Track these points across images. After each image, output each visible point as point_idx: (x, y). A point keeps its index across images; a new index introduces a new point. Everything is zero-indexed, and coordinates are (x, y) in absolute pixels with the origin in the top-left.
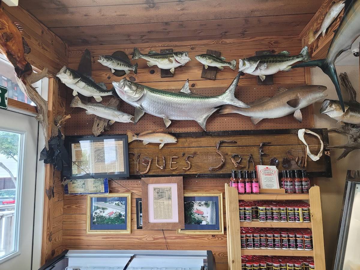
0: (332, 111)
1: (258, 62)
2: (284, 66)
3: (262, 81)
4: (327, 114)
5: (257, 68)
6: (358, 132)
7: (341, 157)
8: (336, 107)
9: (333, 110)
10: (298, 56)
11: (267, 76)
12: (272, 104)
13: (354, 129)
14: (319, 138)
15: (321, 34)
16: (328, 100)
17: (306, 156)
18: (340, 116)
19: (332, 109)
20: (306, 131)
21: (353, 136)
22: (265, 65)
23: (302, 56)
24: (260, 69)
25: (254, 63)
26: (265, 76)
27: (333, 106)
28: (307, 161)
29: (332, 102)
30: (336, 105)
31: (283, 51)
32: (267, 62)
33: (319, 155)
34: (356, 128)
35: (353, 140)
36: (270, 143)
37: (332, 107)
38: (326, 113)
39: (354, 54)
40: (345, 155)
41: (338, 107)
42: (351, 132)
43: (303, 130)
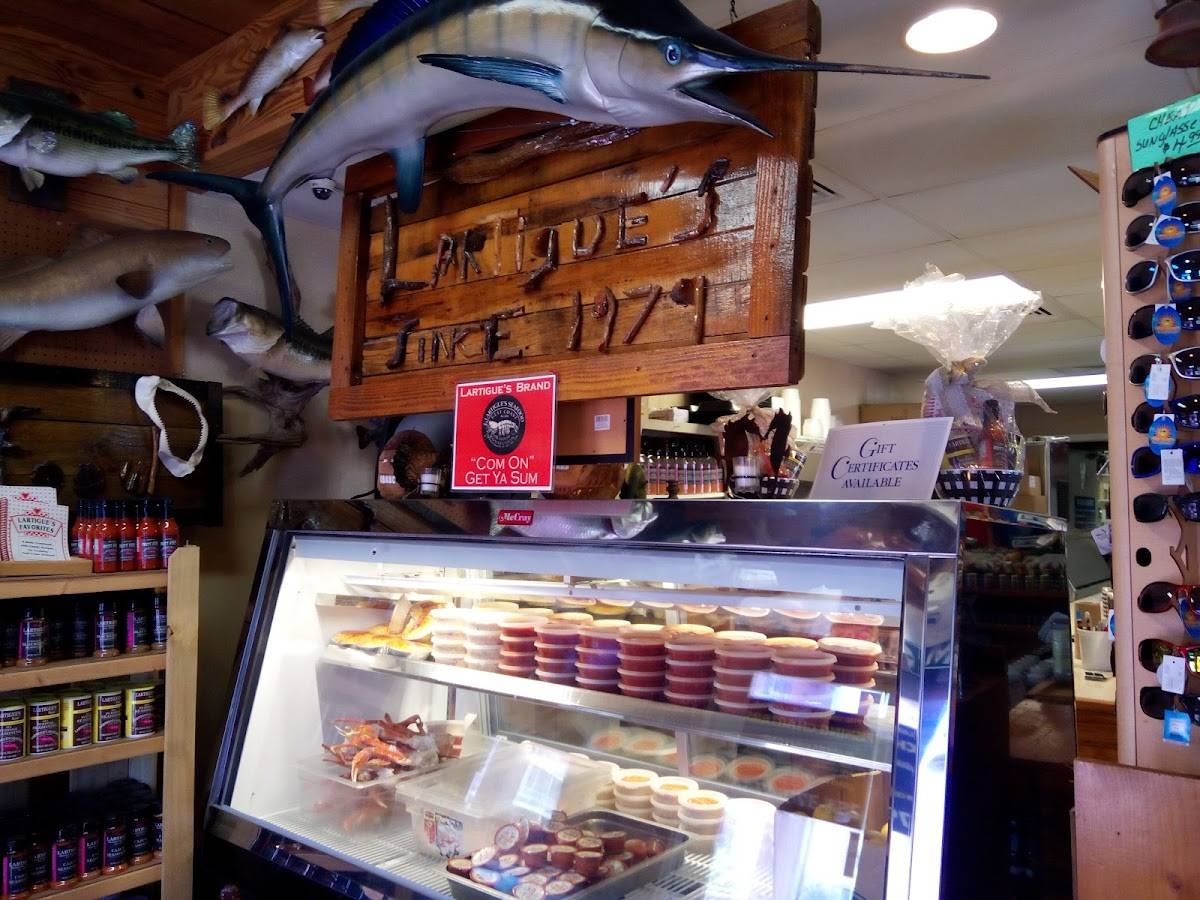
0: (240, 334)
1: (26, 120)
2: (114, 162)
3: (31, 189)
4: (226, 340)
5: (17, 139)
6: (298, 403)
7: (248, 470)
8: (253, 324)
9: (244, 334)
10: (161, 142)
11: (51, 179)
12: (61, 282)
13: (288, 395)
14: (198, 407)
15: (246, 105)
16: (233, 300)
17: (154, 463)
18: (262, 351)
19: (242, 329)
20: (162, 383)
21: (284, 413)
22: (52, 137)
23: (174, 150)
24: (30, 148)
25: (8, 119)
26: (41, 177)
27: (246, 321)
28: (157, 477)
29: (245, 309)
30: (254, 319)
31: (113, 111)
32: (57, 129)
33: (192, 459)
34: (291, 390)
35: (282, 422)
36: (38, 411)
37: (243, 324)
38: (222, 339)
39: (315, 190)
40: (258, 463)
41: (257, 327)
42: (280, 402)
43: (154, 380)
